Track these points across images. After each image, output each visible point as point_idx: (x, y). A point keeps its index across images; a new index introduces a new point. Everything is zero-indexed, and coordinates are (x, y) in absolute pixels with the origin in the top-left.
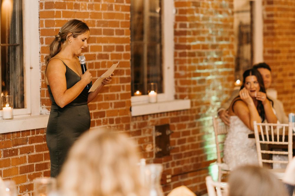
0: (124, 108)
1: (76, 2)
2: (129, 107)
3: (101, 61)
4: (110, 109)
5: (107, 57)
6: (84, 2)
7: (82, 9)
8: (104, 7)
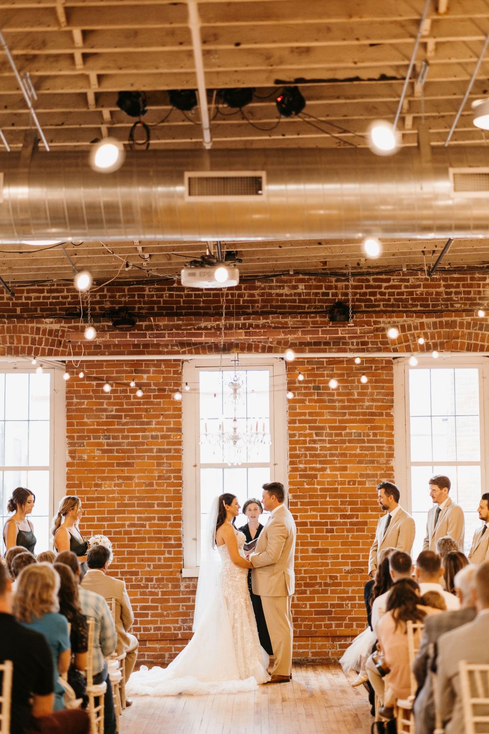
0: (171, 570)
1: (97, 482)
2: (180, 570)
3: (133, 529)
4: (147, 569)
5: (144, 526)
6: (108, 482)
7: (105, 487)
8: (137, 485)
